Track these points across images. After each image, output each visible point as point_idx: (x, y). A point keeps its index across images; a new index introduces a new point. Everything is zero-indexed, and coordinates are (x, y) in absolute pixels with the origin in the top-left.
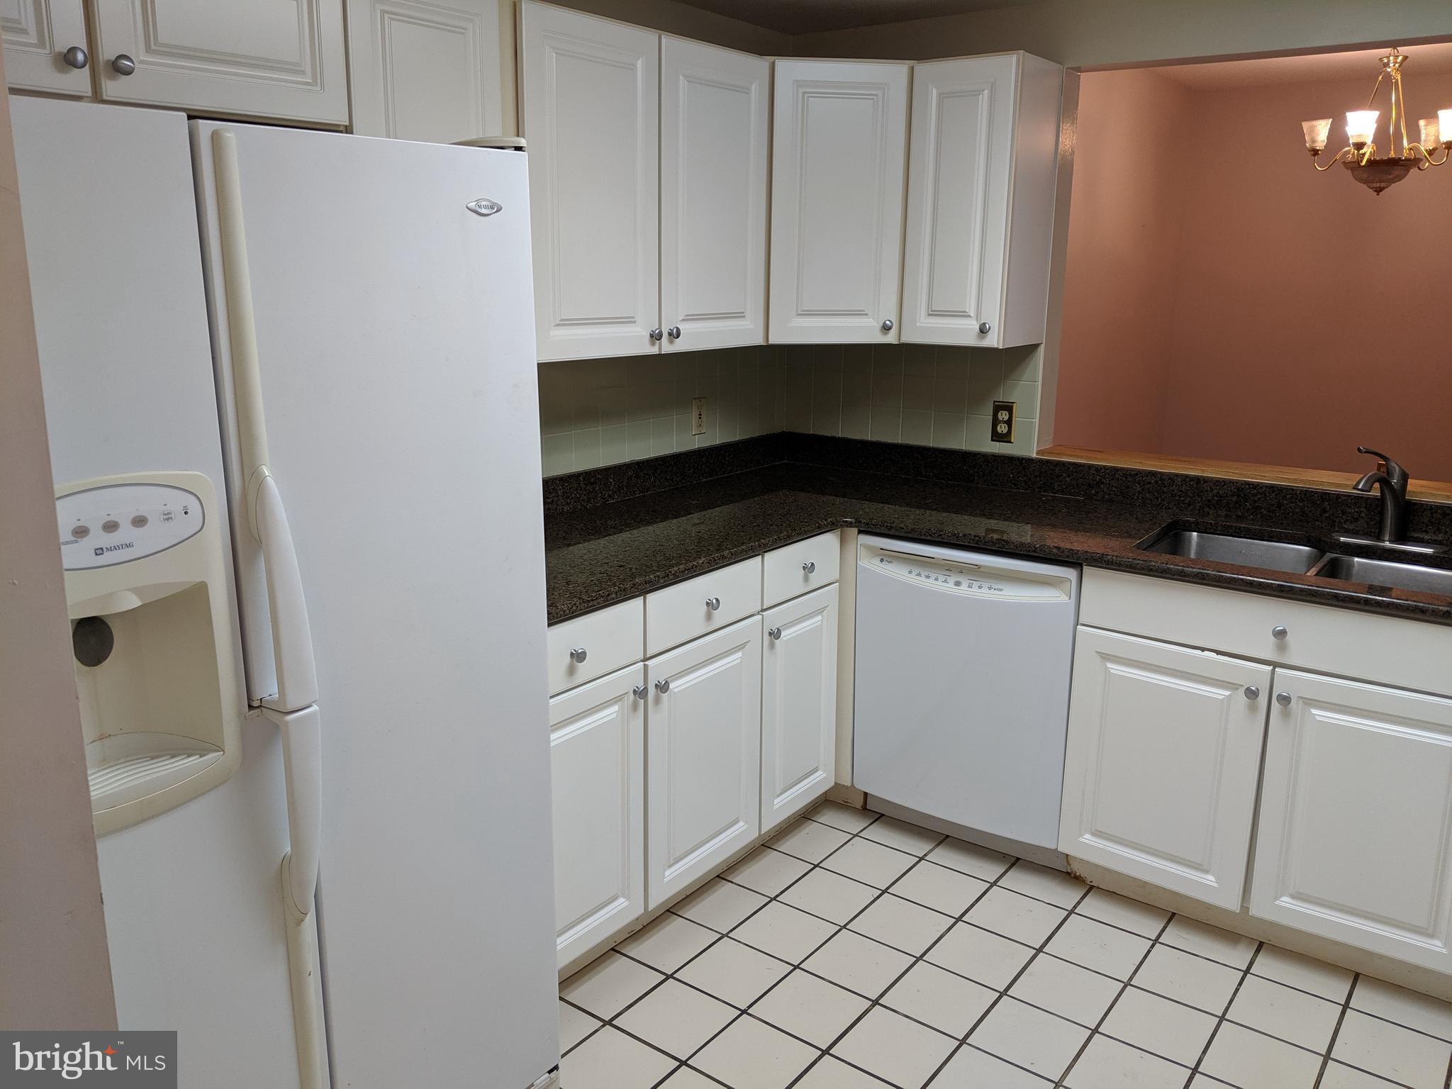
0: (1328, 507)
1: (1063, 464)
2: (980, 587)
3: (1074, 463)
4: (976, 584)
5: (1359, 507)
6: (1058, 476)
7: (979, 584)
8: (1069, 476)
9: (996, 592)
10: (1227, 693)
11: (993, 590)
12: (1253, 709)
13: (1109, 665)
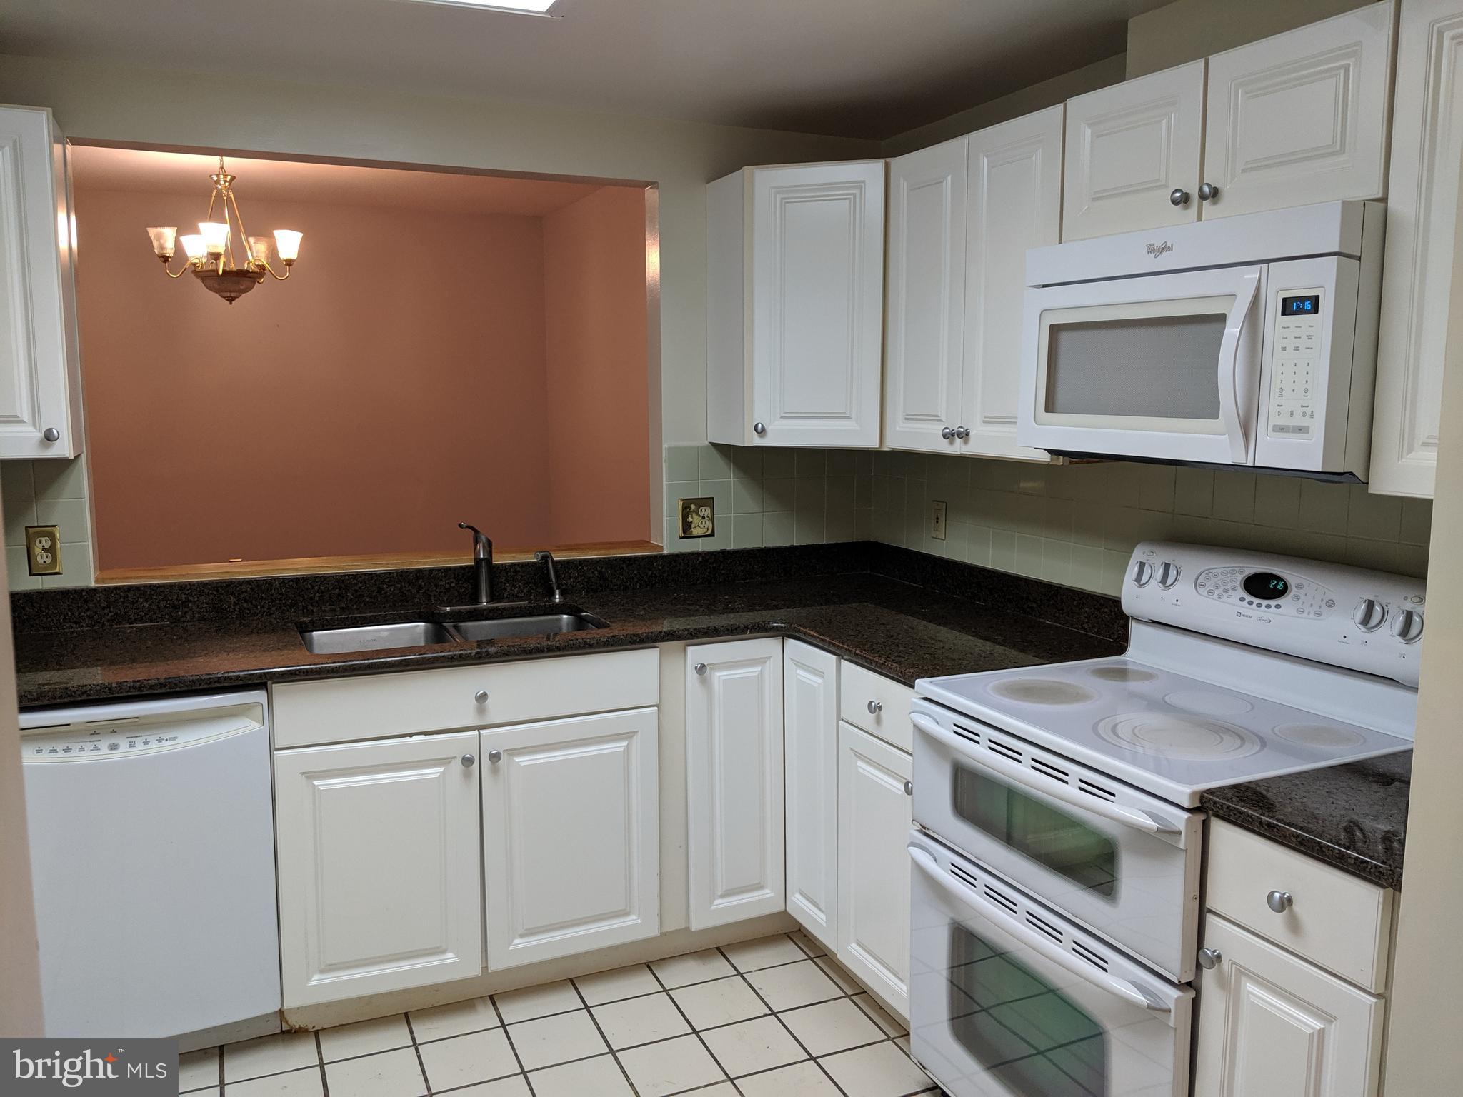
0: (423, 584)
1: (137, 588)
2: (146, 743)
3: (151, 585)
4: (139, 742)
5: (449, 579)
6: (133, 603)
7: (143, 739)
8: (147, 601)
9: (169, 743)
10: (441, 770)
11: (164, 741)
12: (467, 775)
13: (316, 783)
